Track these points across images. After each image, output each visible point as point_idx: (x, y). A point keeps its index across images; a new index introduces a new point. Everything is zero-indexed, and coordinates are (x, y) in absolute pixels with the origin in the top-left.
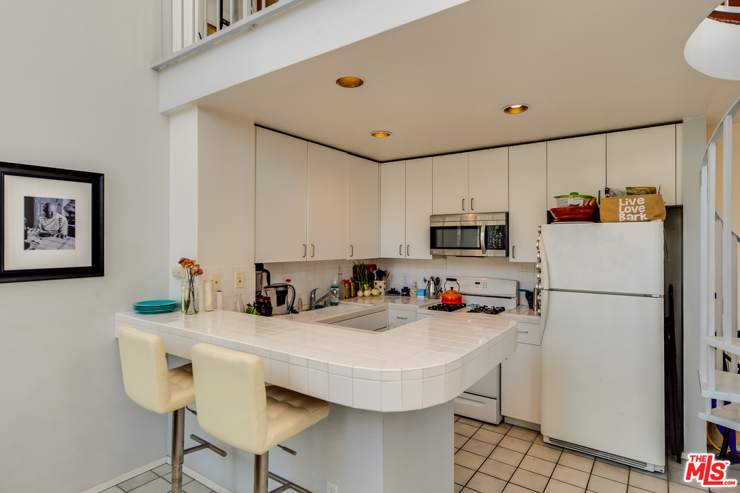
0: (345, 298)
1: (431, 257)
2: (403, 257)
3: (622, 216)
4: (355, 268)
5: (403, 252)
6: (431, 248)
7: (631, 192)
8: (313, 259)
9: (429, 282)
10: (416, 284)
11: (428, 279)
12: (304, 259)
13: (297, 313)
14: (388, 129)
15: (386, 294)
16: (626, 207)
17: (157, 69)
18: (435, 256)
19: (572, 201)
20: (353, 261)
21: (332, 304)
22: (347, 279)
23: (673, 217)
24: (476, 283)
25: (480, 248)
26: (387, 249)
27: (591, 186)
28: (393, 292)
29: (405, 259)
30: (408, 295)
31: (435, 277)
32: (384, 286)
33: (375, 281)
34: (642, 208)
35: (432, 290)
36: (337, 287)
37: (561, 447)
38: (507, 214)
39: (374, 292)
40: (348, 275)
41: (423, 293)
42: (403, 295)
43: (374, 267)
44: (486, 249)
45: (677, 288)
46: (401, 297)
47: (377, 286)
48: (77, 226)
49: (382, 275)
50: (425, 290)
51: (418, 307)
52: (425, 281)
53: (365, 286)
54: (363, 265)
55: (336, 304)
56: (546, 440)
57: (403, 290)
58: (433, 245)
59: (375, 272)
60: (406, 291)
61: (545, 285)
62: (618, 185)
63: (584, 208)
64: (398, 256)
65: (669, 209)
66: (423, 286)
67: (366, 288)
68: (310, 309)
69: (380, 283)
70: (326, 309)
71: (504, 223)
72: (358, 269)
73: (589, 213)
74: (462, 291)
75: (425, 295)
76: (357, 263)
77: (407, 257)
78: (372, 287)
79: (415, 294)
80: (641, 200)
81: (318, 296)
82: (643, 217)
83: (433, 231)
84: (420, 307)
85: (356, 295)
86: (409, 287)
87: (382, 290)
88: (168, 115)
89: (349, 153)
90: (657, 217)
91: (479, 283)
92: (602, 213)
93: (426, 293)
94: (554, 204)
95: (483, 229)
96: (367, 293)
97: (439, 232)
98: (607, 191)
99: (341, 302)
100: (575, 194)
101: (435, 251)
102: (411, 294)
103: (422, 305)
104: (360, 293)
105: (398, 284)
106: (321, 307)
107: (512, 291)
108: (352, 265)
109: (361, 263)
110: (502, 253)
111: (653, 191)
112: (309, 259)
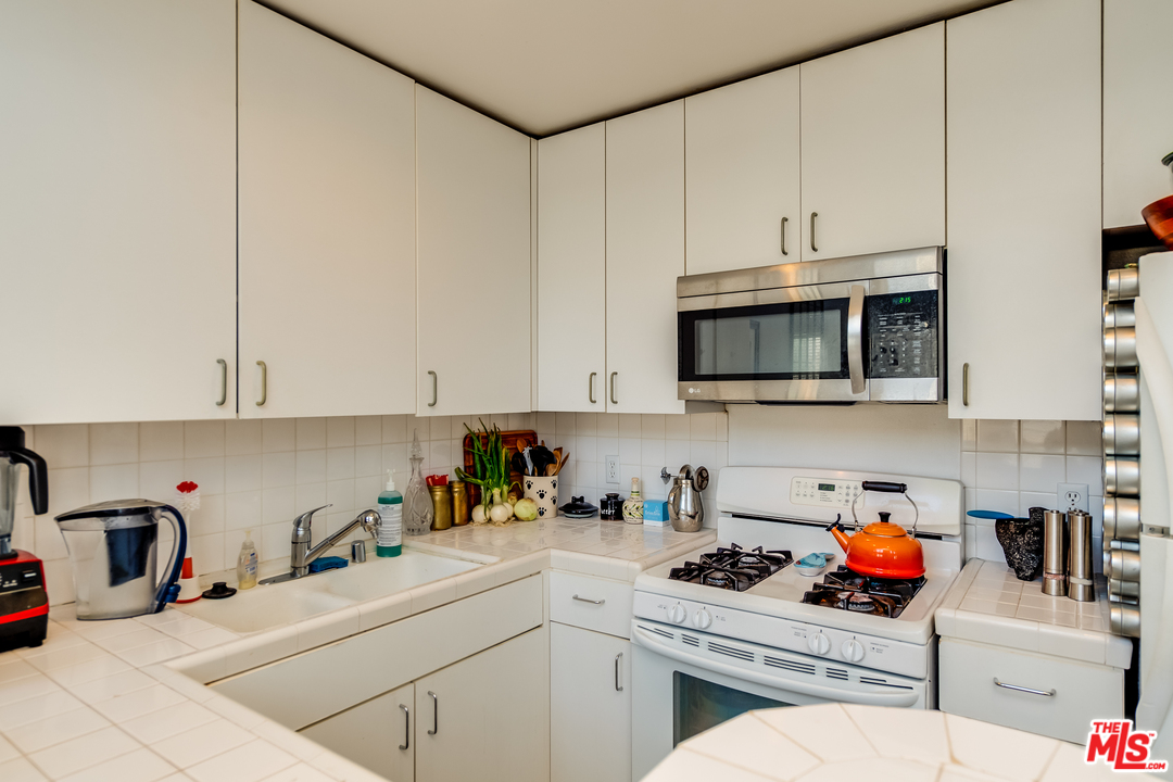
0: (433, 528)
1: (679, 408)
2: (599, 408)
4: (469, 441)
5: (599, 394)
6: (681, 378)
9: (677, 481)
10: (641, 484)
11: (675, 472)
12: (228, 413)
13: (233, 592)
15: (557, 515)
18: (693, 405)
20: (464, 420)
21: (382, 552)
22: (440, 473)
24: (822, 487)
25: (843, 375)
26: (556, 387)
28: (575, 508)
29: (605, 414)
30: (619, 516)
31: (694, 468)
32: (551, 492)
33: (527, 478)
35: (686, 504)
36: (397, 500)
38: (944, 255)
39: (523, 508)
40: (447, 461)
41: (658, 512)
42: (604, 517)
43: (530, 437)
44: (866, 375)
46: (598, 520)
47: (532, 493)
49: (545, 460)
50: (666, 505)
51: (638, 566)
52: (666, 476)
53: (496, 491)
54: (496, 433)
55: (395, 551)
57: (604, 504)
58: (688, 369)
59: (526, 452)
60: (613, 508)
64: (584, 406)
66: (659, 492)
67: (497, 498)
68: (293, 575)
69: (541, 484)
70: (353, 569)
71: (932, 283)
72: (476, 443)
75: (665, 517)
76: (477, 428)
77: (612, 409)
78: (518, 495)
79: (637, 514)
81: (322, 529)
83: (688, 323)
84: (645, 568)
85: (469, 519)
86: (623, 494)
87: (546, 503)
89: (419, 81)
91: (830, 488)
93: (668, 512)
95: (856, 310)
96: (499, 512)
97: (705, 328)
99: (415, 542)
101: (696, 389)
102: (625, 513)
103: (650, 561)
104: (479, 513)
105: (590, 485)
106: (338, 563)
108: (461, 433)
109: (490, 428)
110: (926, 387)
112: (249, 411)
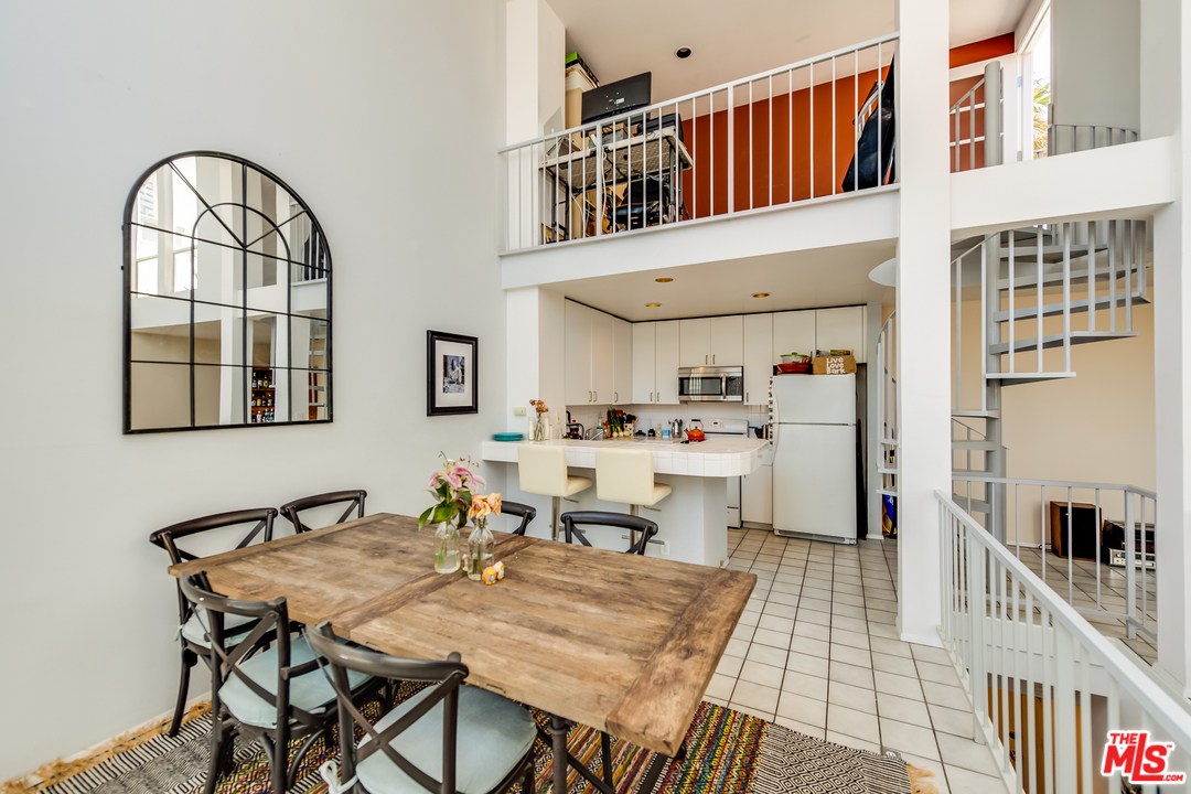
1: (678, 403)
2: (652, 402)
3: (828, 371)
4: (608, 412)
5: (653, 399)
6: (679, 395)
7: (834, 354)
8: (596, 403)
9: (673, 424)
10: (661, 426)
11: (672, 421)
14: (659, 302)
15: (635, 436)
16: (831, 364)
17: (501, 257)
18: (681, 402)
19: (794, 359)
20: (607, 407)
22: (603, 422)
23: (861, 370)
24: (715, 423)
25: (721, 394)
26: (639, 397)
27: (805, 348)
28: (640, 433)
29: (654, 404)
30: (654, 435)
31: (678, 420)
32: (632, 429)
33: (626, 425)
34: (842, 365)
35: (676, 431)
37: (789, 536)
38: (743, 368)
39: (626, 433)
40: (604, 417)
41: (667, 433)
42: (649, 436)
43: (624, 412)
44: (726, 395)
45: (863, 422)
46: (647, 437)
47: (628, 429)
48: (466, 376)
49: (631, 419)
50: (670, 431)
51: (662, 444)
52: (669, 423)
53: (618, 428)
56: (777, 533)
57: (649, 432)
58: (681, 392)
59: (624, 416)
60: (652, 433)
61: (776, 419)
62: (825, 348)
63: (802, 364)
64: (648, 402)
65: (858, 365)
66: (667, 427)
67: (619, 430)
69: (630, 426)
71: (740, 375)
72: (611, 413)
73: (805, 368)
74: (705, 430)
75: (670, 434)
76: (609, 409)
77: (656, 403)
78: (623, 430)
79: (660, 434)
80: (841, 359)
82: (842, 371)
83: (682, 381)
85: (612, 436)
86: (655, 429)
87: (631, 432)
88: (506, 291)
89: (615, 316)
90: (851, 371)
91: (717, 423)
92: (815, 368)
94: (779, 361)
95: (724, 380)
96: (620, 434)
97: (687, 382)
98: (818, 352)
100: (795, 354)
101: (683, 398)
102: (657, 434)
104: (615, 434)
105: (643, 426)
107: (743, 428)
108: (606, 410)
109: (613, 409)
110: (739, 398)
111: (848, 353)
112: (592, 403)
